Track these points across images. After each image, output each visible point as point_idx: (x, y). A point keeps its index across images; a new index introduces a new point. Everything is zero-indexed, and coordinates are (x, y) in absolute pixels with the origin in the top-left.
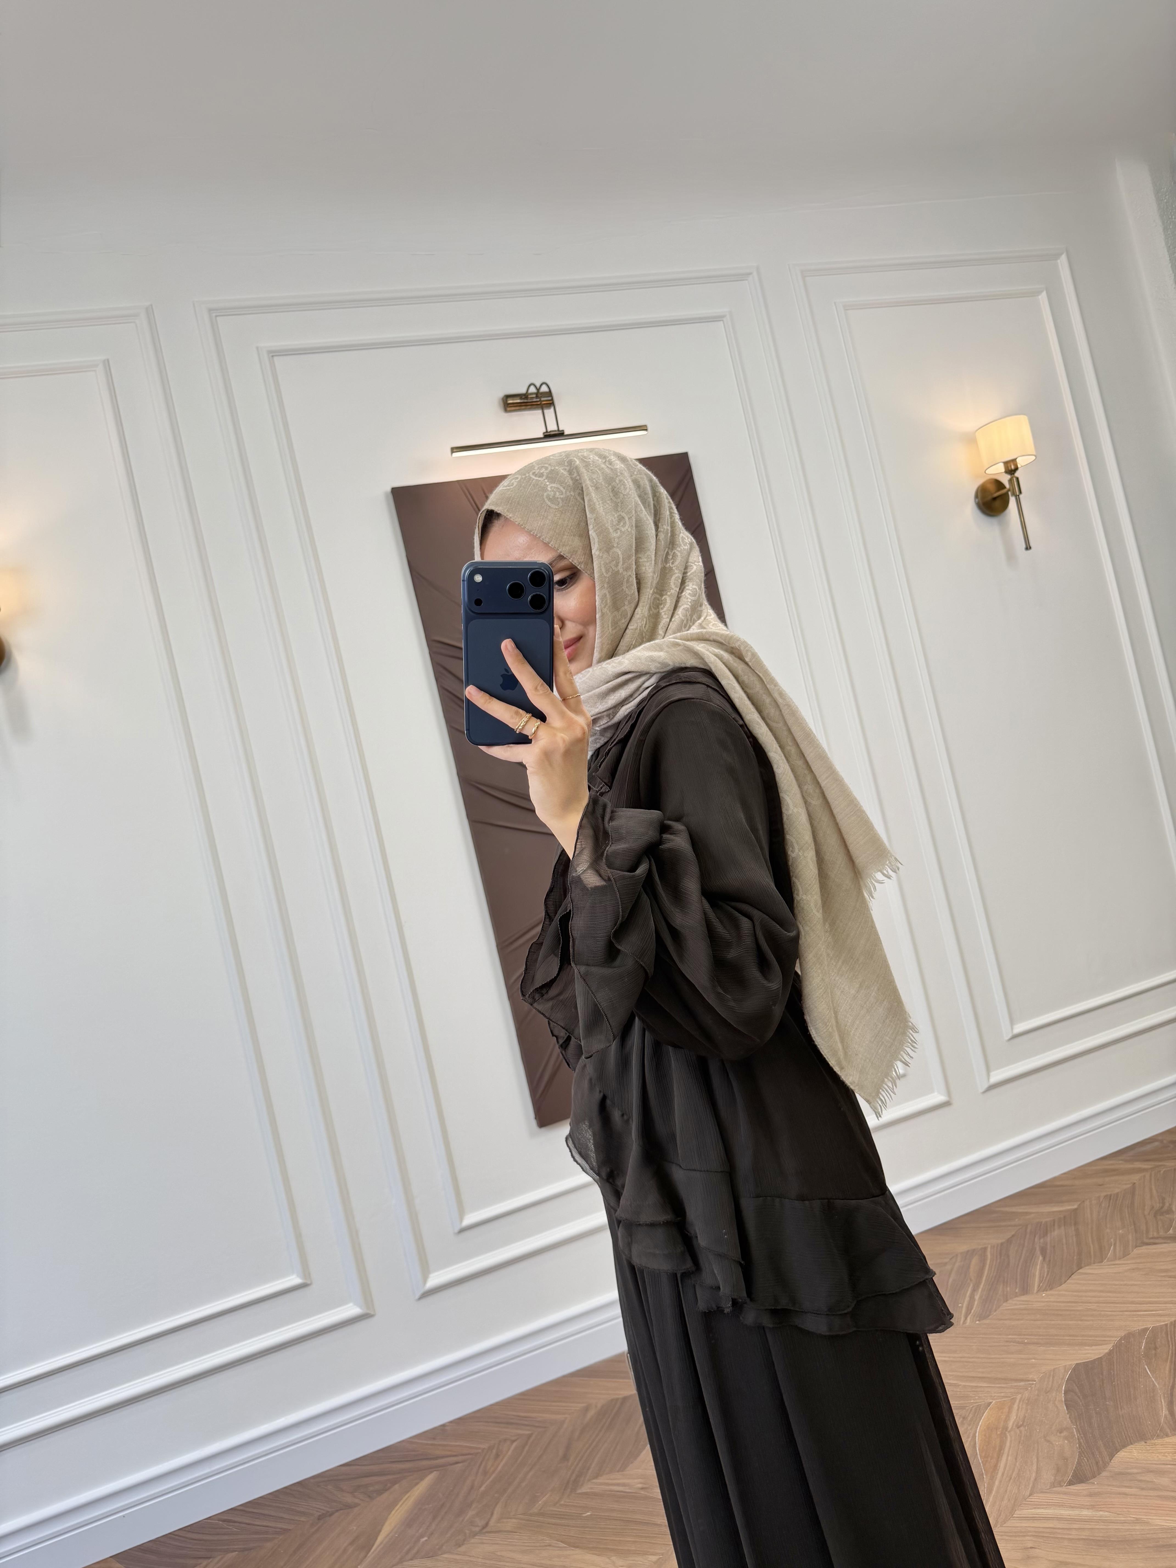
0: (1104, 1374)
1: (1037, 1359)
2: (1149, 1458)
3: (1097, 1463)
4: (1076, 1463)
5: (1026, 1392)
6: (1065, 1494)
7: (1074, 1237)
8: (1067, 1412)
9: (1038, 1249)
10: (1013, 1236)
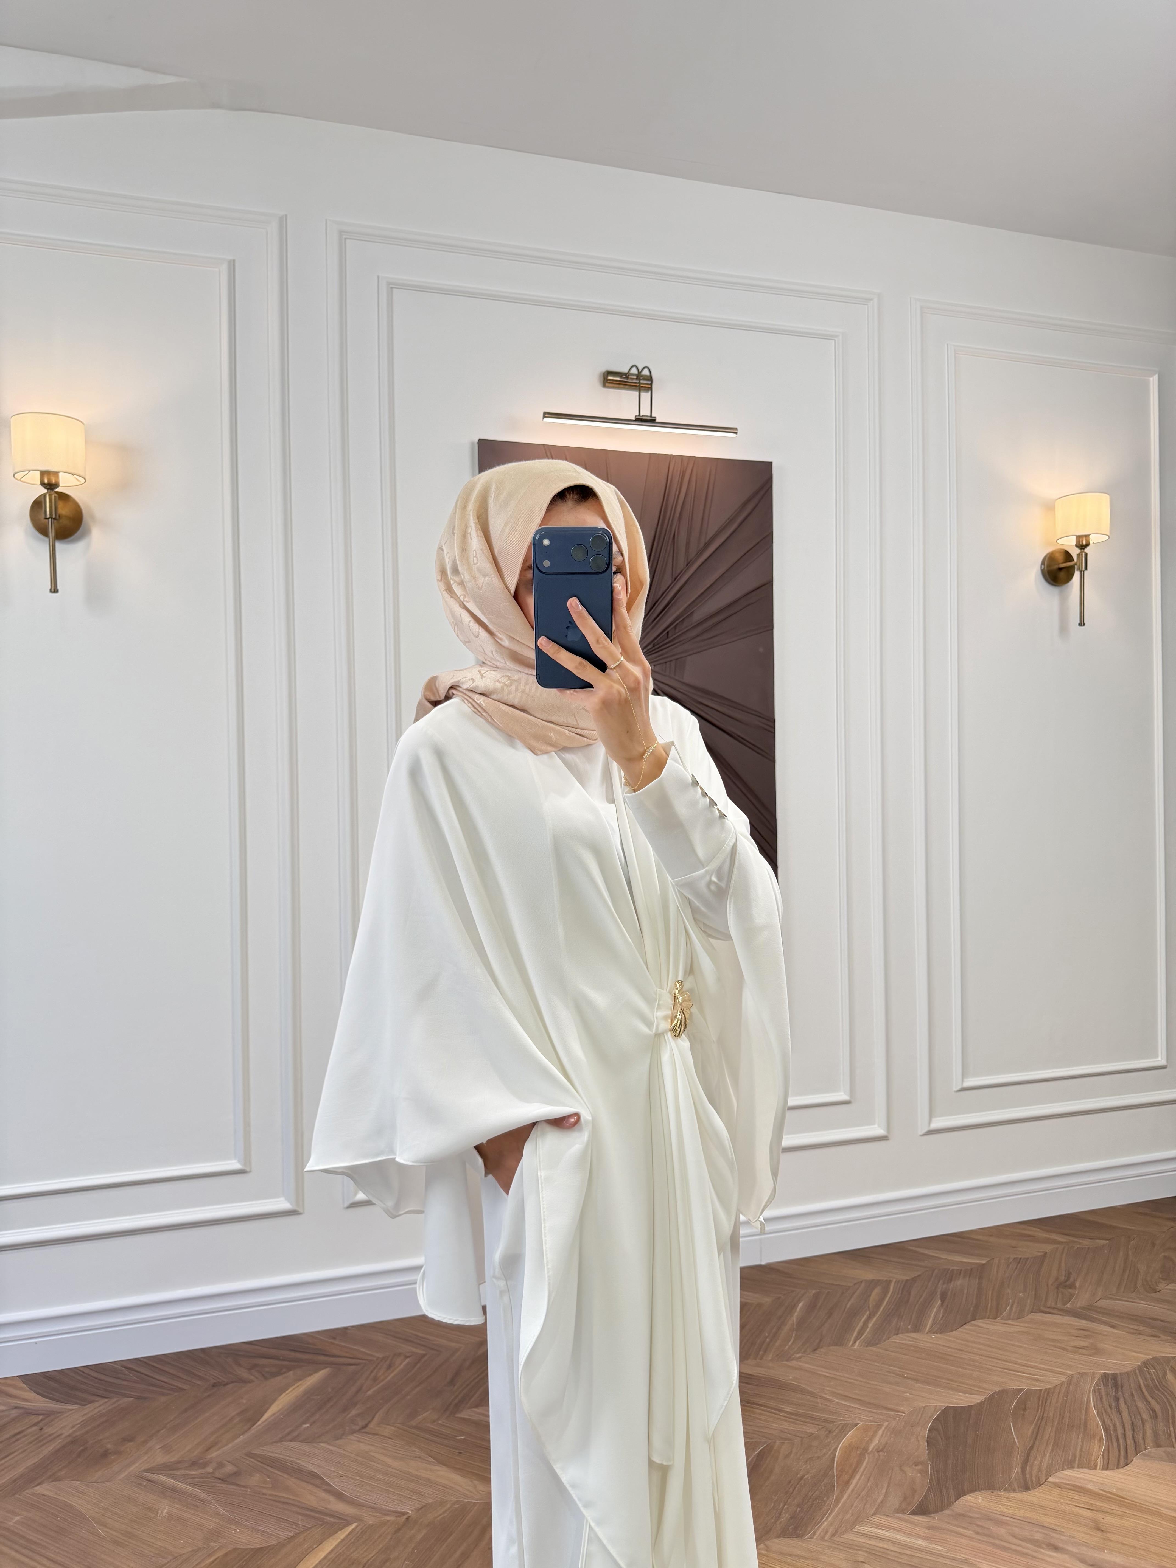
0: (971, 1422)
1: (913, 1394)
2: (992, 1507)
3: (942, 1501)
4: (923, 1496)
5: (893, 1421)
6: (905, 1521)
7: (976, 1290)
8: (926, 1448)
9: (939, 1293)
10: (919, 1276)
